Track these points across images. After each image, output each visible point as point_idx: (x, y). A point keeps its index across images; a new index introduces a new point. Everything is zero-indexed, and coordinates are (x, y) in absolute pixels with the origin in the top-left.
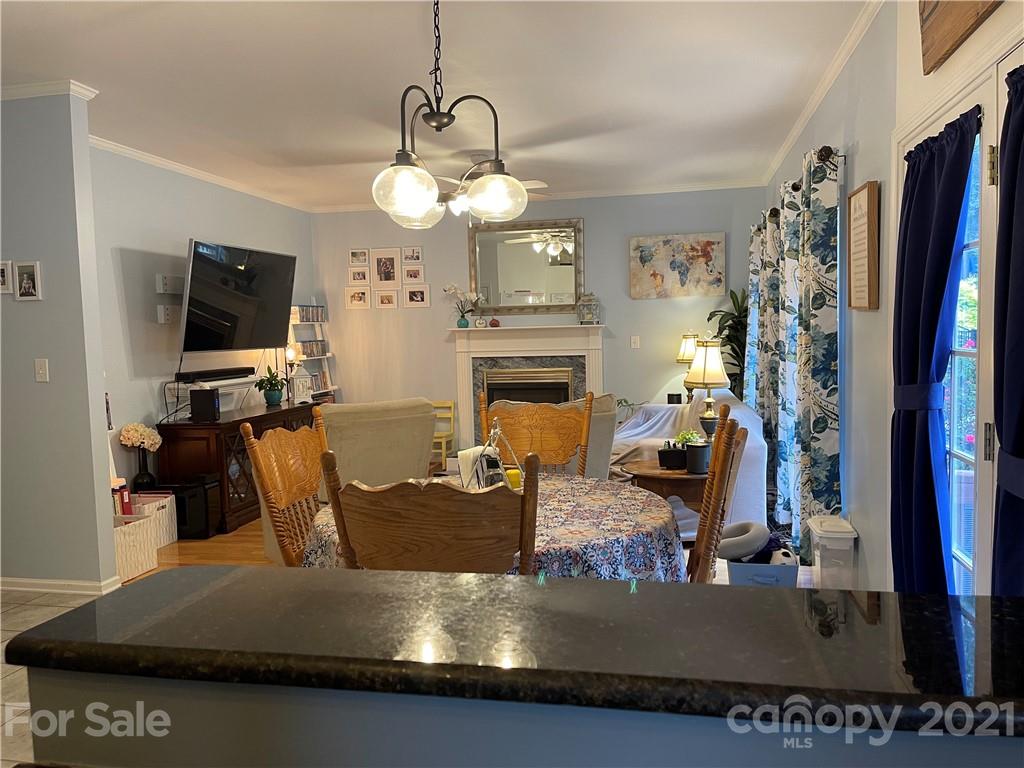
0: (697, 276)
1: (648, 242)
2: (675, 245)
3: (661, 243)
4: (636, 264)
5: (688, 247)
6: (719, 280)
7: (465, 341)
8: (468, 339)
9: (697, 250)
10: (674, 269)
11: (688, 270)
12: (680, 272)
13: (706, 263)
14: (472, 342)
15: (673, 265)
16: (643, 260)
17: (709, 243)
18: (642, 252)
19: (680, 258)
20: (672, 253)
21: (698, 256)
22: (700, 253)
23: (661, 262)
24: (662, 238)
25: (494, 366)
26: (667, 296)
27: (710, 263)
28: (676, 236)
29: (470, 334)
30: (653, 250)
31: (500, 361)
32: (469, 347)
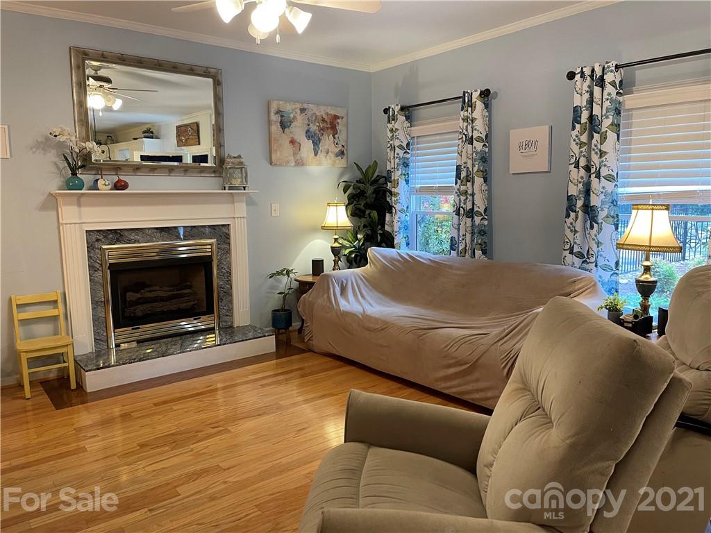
0: (326, 147)
1: (288, 108)
2: (310, 113)
3: (299, 111)
4: (276, 128)
5: (320, 118)
6: (342, 153)
7: (76, 208)
8: (79, 205)
9: (327, 122)
10: (309, 138)
11: (320, 140)
12: (313, 142)
13: (333, 136)
14: (84, 209)
15: (309, 135)
16: (284, 125)
17: (336, 117)
18: (282, 116)
19: (314, 128)
20: (307, 122)
21: (328, 128)
22: (329, 126)
23: (298, 130)
24: (299, 106)
25: (118, 241)
26: (303, 165)
27: (336, 136)
28: (311, 106)
29: (83, 199)
30: (292, 116)
31: (126, 233)
32: (80, 217)
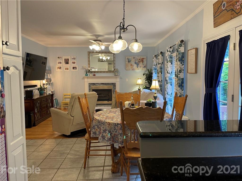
0: (140, 65)
1: (130, 58)
2: (136, 58)
3: (133, 58)
4: (127, 62)
5: (139, 59)
6: (145, 67)
9: (141, 60)
11: (138, 64)
13: (142, 63)
14: (88, 79)
15: (135, 63)
16: (129, 62)
17: (143, 59)
18: (129, 60)
19: (137, 61)
20: (135, 60)
21: (141, 61)
23: (133, 62)
24: (133, 57)
25: (94, 85)
26: (134, 70)
27: (143, 63)
28: (136, 57)
29: (88, 77)
30: (131, 59)
31: (96, 84)
32: (88, 81)
